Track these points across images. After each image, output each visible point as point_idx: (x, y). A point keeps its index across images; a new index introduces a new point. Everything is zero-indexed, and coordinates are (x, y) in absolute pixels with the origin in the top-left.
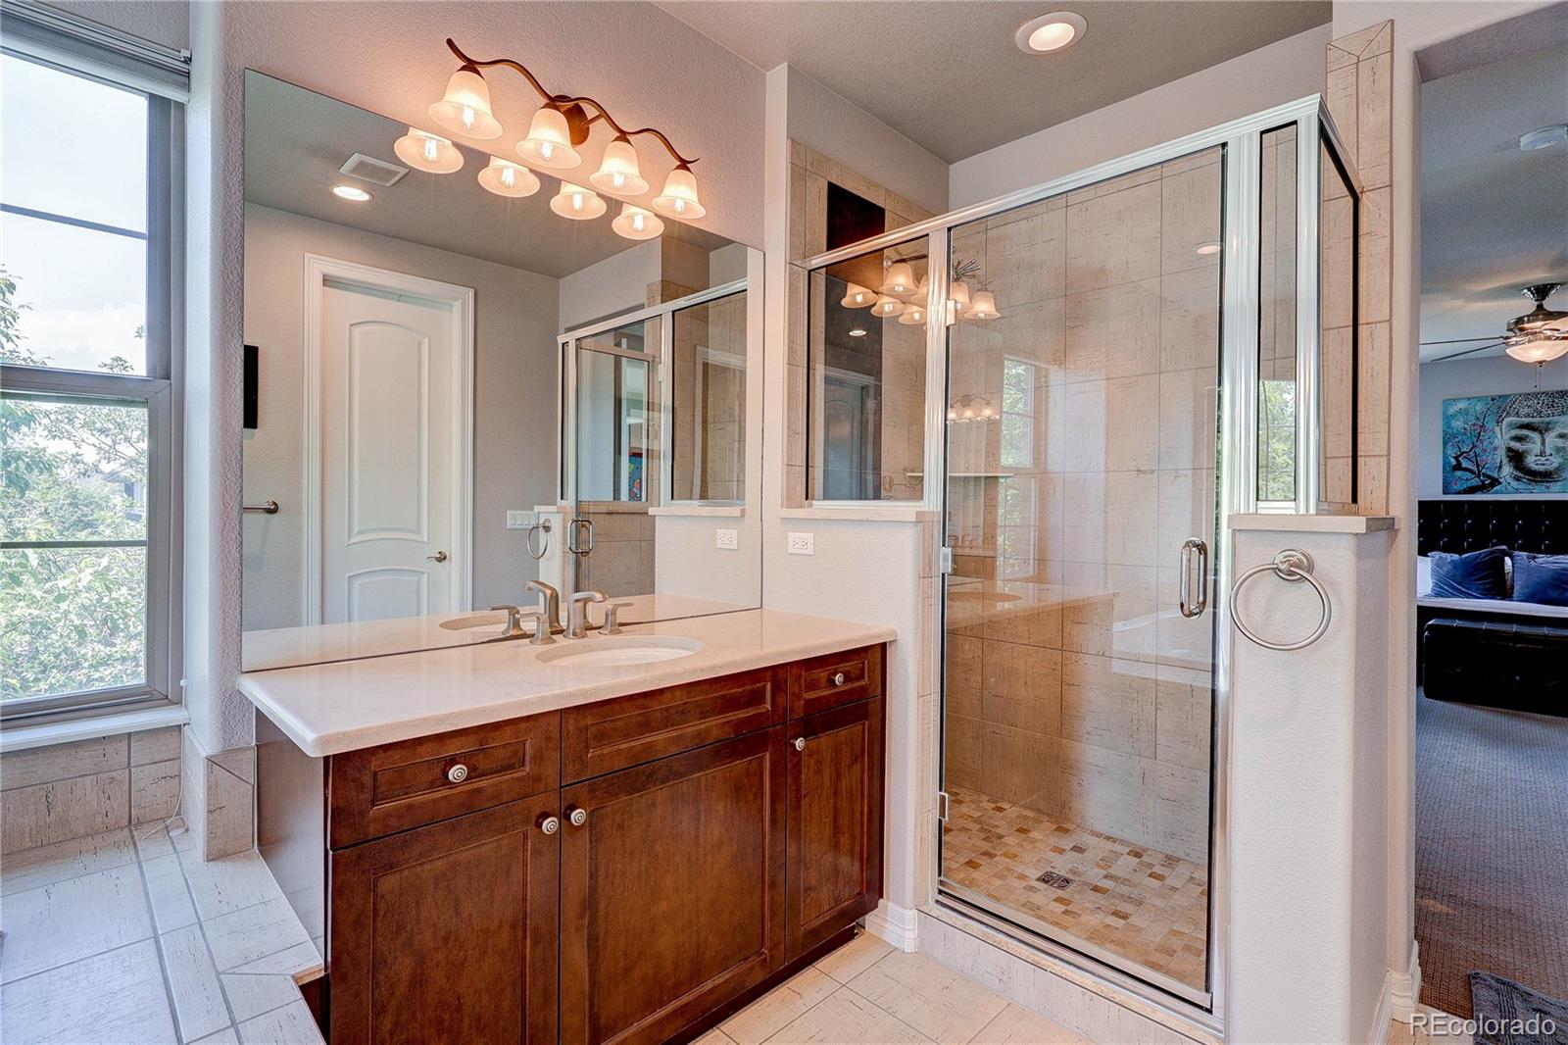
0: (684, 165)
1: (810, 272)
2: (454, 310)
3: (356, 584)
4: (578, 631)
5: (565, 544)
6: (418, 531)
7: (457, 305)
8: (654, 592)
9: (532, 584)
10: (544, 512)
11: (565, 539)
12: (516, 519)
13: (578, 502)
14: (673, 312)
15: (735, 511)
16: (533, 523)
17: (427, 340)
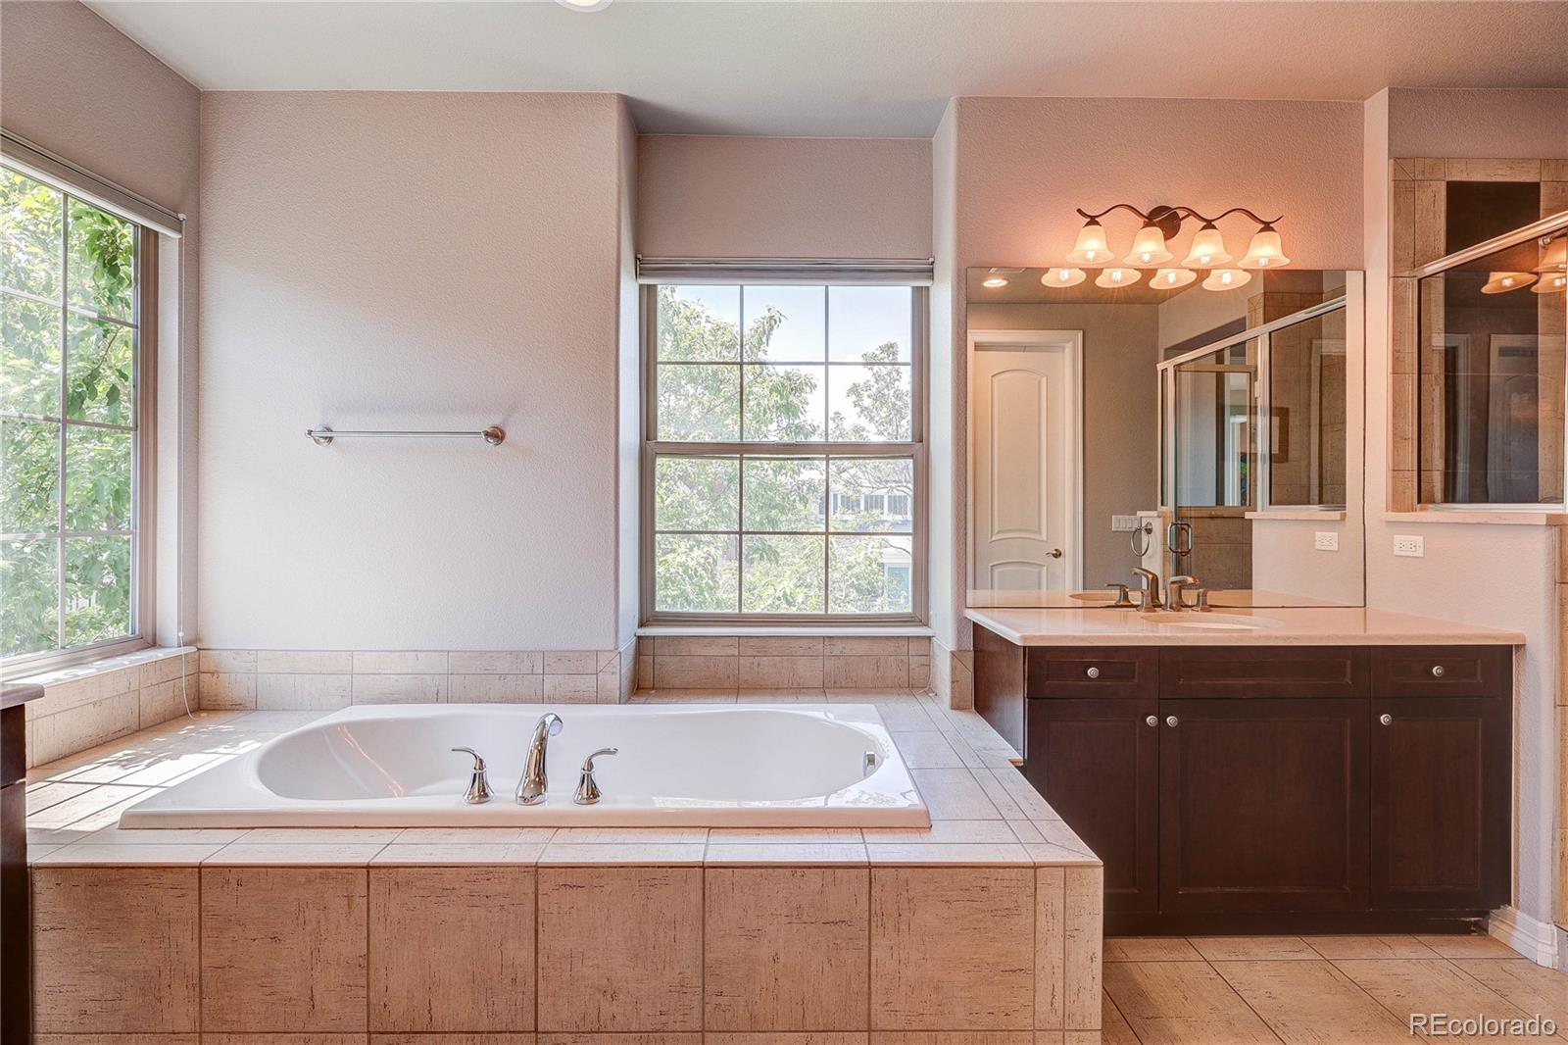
0: (1267, 227)
1: (1420, 281)
2: (1067, 350)
3: (996, 571)
4: (1174, 605)
5: (1165, 544)
6: (1039, 532)
7: (1068, 347)
8: (1251, 588)
9: (1137, 571)
10: (1146, 516)
11: (1165, 540)
12: (1120, 522)
13: (1178, 509)
14: (1270, 333)
15: (1336, 515)
16: (1136, 526)
17: (1045, 379)
